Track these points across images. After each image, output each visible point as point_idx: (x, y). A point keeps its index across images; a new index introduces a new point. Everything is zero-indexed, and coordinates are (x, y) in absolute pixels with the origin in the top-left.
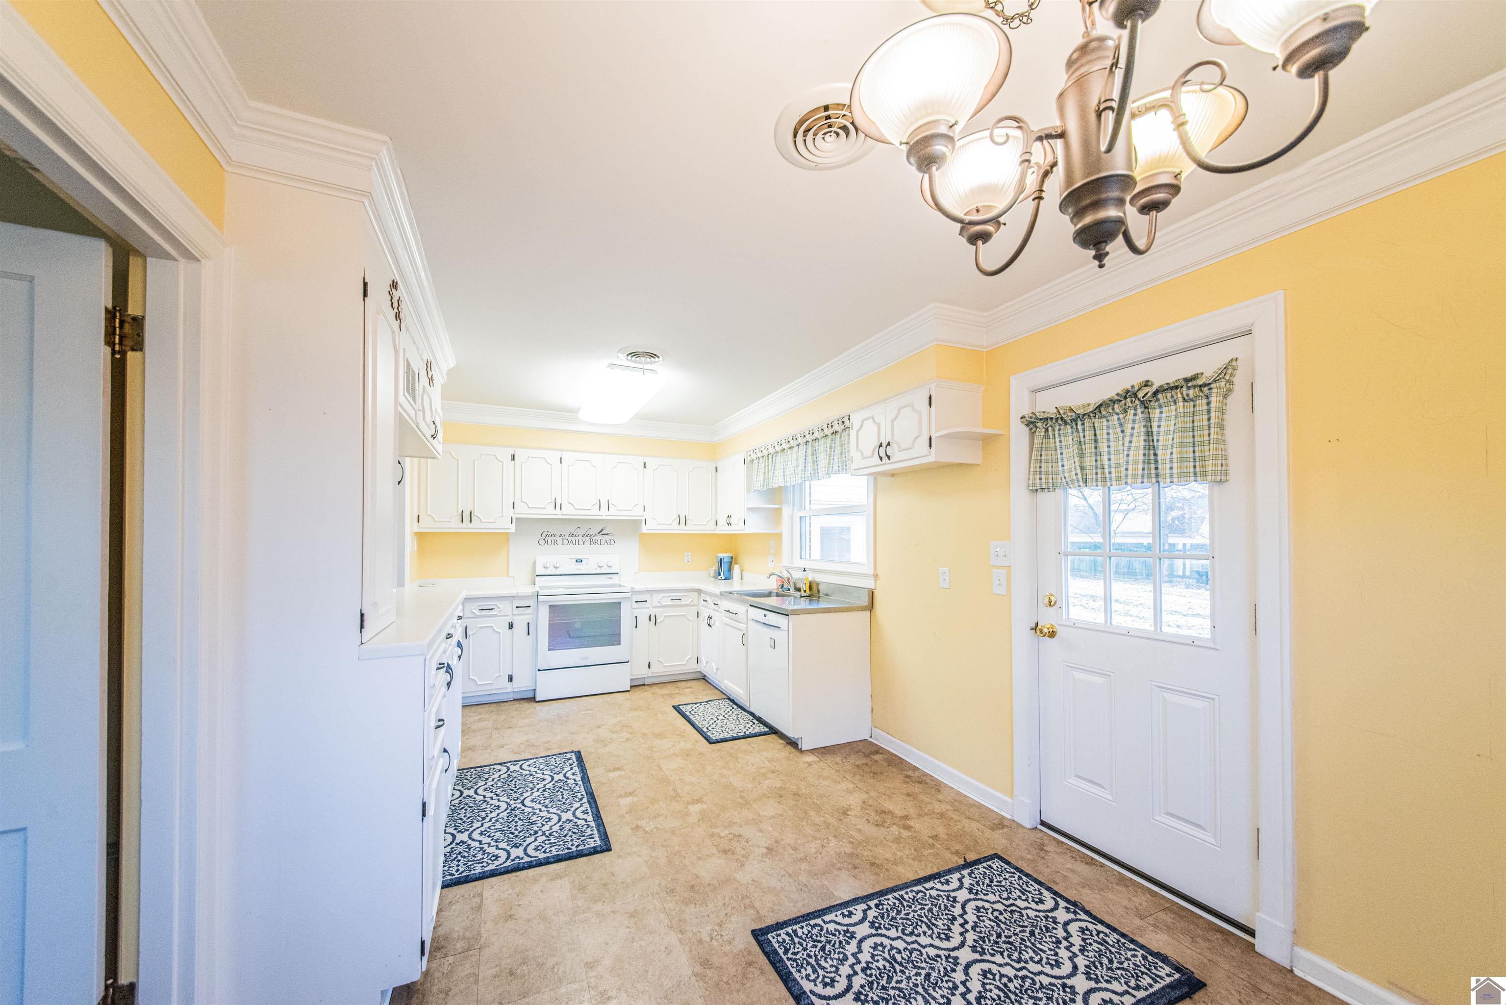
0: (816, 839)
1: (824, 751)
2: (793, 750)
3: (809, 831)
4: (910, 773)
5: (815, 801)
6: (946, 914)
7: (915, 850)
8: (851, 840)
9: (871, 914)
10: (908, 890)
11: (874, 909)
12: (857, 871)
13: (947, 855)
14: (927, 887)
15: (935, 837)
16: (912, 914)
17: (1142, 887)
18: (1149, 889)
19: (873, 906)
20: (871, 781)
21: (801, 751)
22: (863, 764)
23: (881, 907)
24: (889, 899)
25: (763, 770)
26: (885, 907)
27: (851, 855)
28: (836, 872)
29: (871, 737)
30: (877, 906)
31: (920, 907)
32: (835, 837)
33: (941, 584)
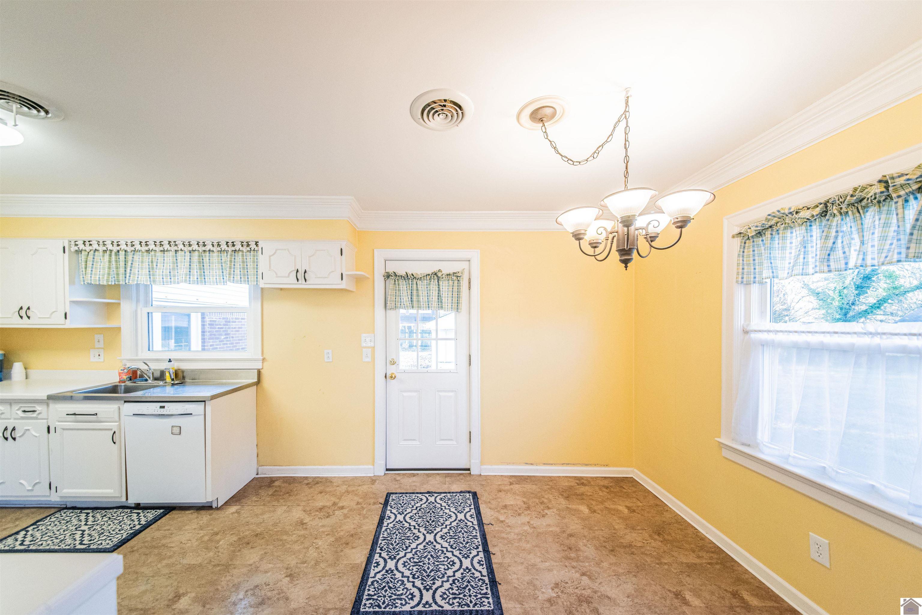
0: (307, 548)
1: (237, 499)
2: (211, 512)
3: (296, 547)
4: (306, 482)
5: (275, 530)
6: (406, 529)
7: (359, 515)
8: (326, 533)
9: (384, 555)
10: (382, 533)
11: (382, 552)
12: (350, 544)
13: (373, 507)
14: (386, 525)
15: (358, 503)
16: (396, 540)
17: (434, 474)
18: (435, 473)
19: (380, 551)
20: (291, 498)
21: (217, 509)
22: (274, 492)
23: (383, 549)
24: (381, 543)
25: (206, 538)
26: (385, 547)
27: (336, 540)
28: (342, 554)
29: (257, 474)
30: (381, 550)
31: (395, 535)
32: (316, 539)
33: (326, 360)
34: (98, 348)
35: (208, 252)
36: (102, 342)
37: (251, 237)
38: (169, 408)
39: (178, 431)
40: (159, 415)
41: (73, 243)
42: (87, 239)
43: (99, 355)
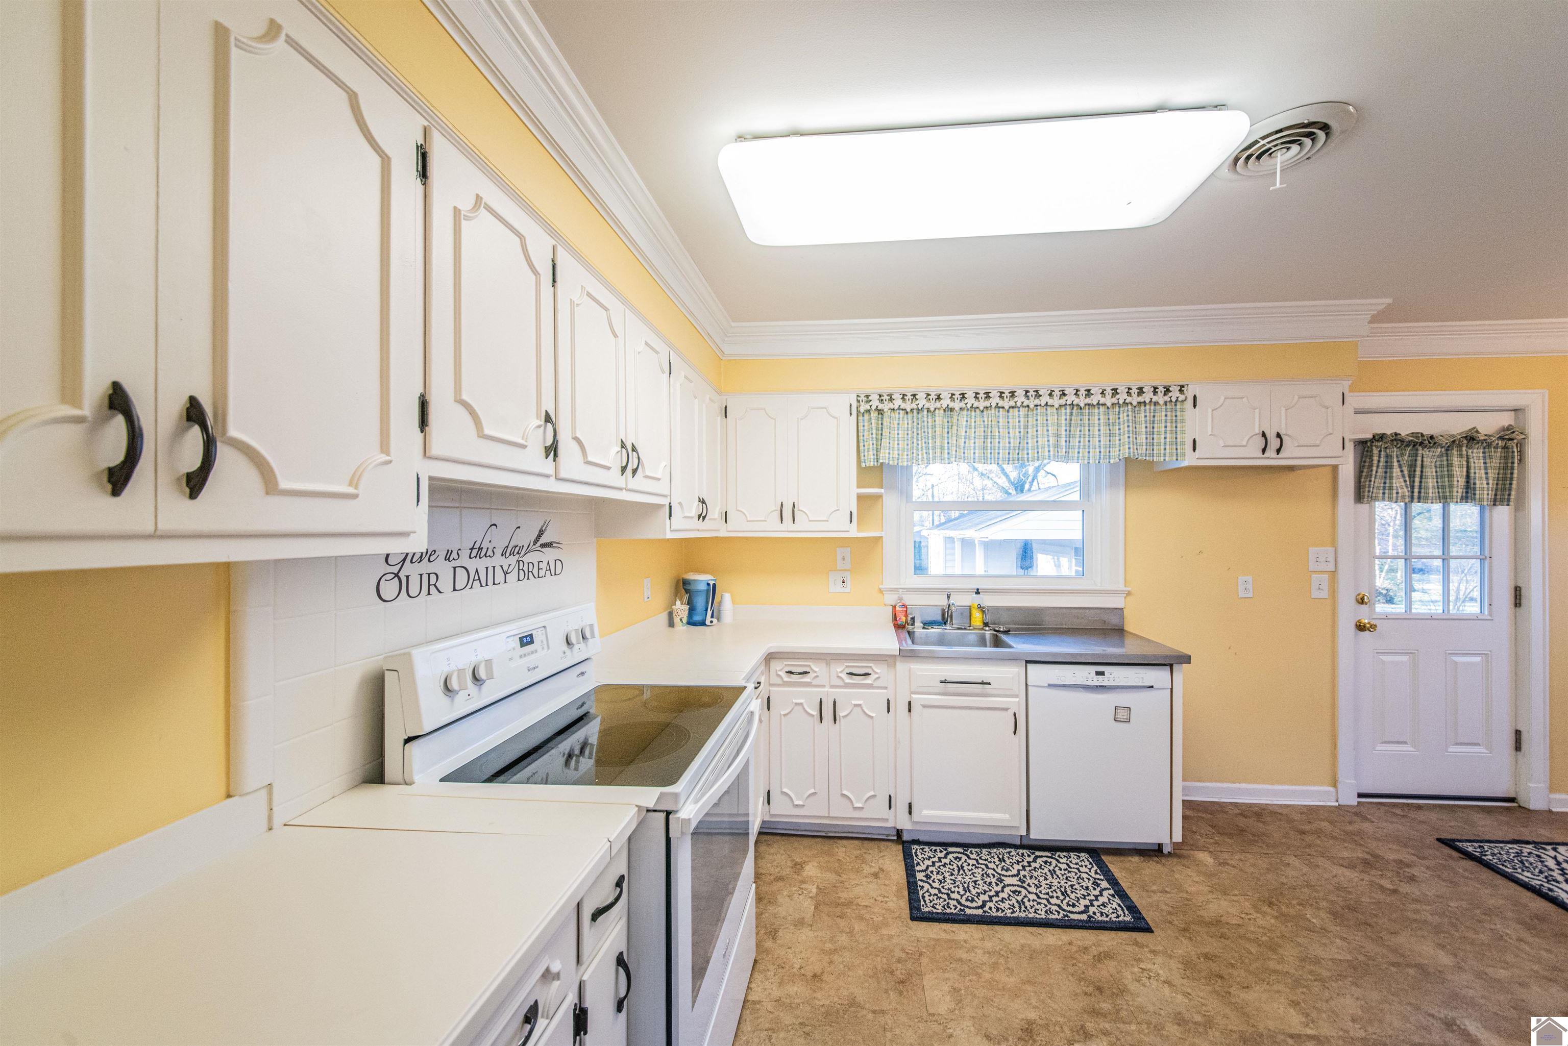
21: (1174, 855)
33: (1241, 595)
34: (840, 570)
35: (1097, 407)
36: (848, 559)
37: (1173, 380)
38: (1112, 675)
39: (1123, 716)
40: (1097, 686)
41: (862, 398)
42: (885, 392)
43: (843, 582)
